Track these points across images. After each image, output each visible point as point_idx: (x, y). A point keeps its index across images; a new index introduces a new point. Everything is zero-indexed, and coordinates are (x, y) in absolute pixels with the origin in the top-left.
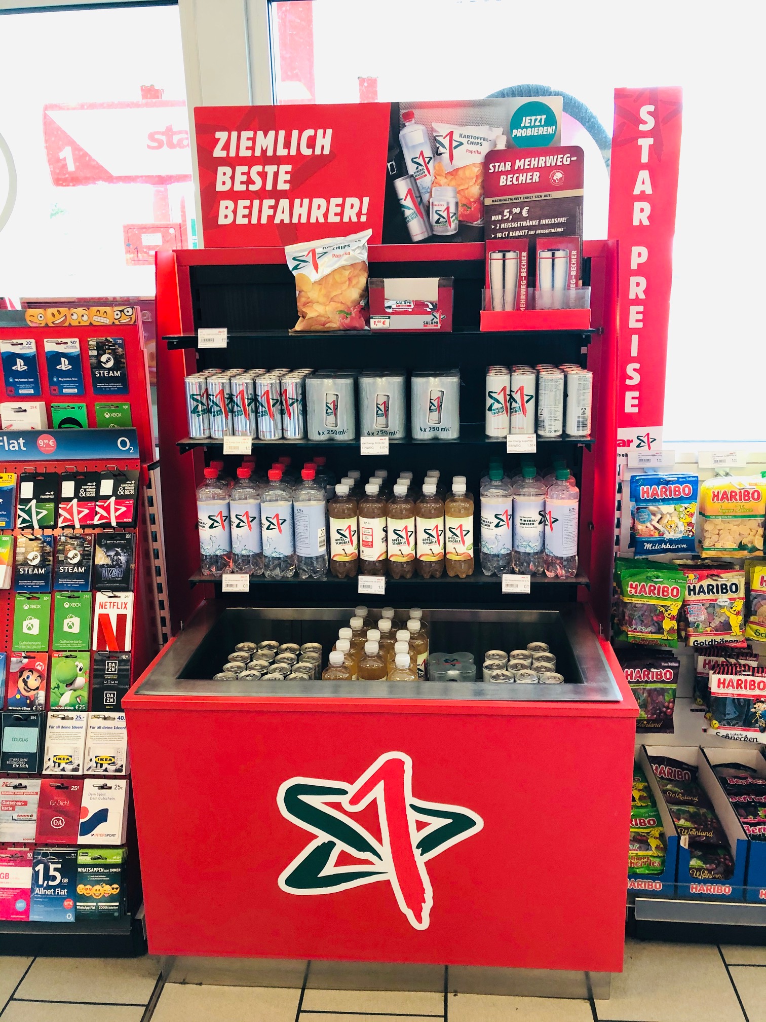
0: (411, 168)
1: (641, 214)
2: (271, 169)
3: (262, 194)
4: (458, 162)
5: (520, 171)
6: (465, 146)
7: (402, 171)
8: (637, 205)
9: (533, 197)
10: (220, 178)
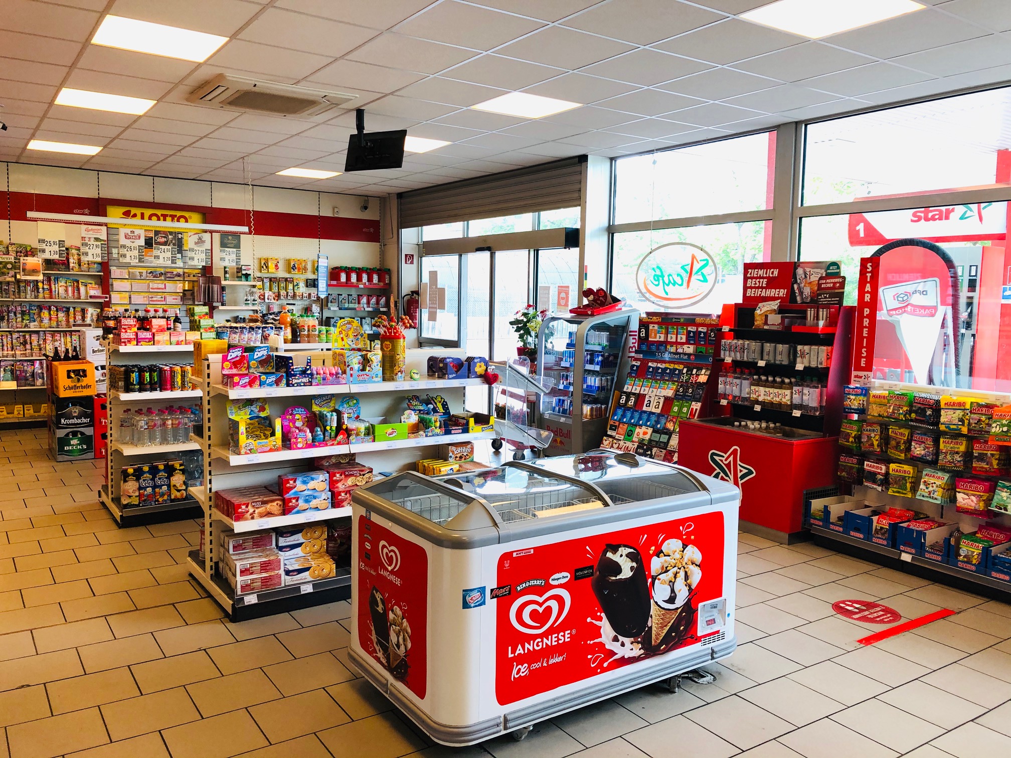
0: (799, 281)
1: (867, 298)
2: (761, 280)
3: (758, 288)
4: (812, 280)
5: (828, 283)
6: (814, 275)
7: (796, 282)
8: (866, 295)
9: (830, 291)
10: (748, 282)
